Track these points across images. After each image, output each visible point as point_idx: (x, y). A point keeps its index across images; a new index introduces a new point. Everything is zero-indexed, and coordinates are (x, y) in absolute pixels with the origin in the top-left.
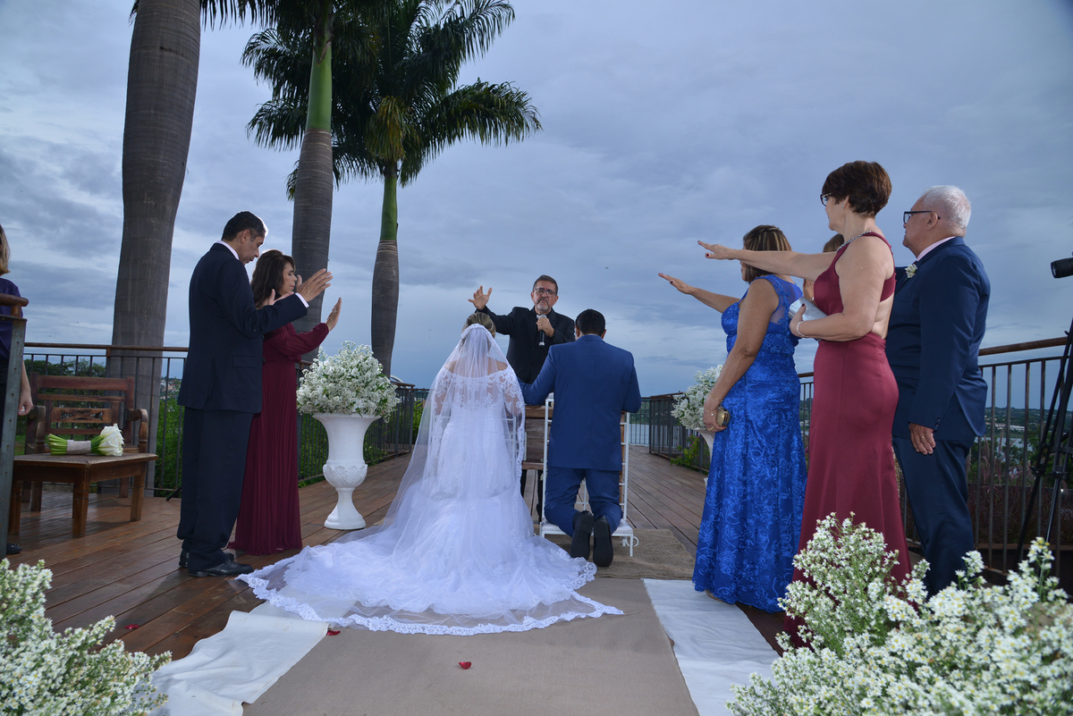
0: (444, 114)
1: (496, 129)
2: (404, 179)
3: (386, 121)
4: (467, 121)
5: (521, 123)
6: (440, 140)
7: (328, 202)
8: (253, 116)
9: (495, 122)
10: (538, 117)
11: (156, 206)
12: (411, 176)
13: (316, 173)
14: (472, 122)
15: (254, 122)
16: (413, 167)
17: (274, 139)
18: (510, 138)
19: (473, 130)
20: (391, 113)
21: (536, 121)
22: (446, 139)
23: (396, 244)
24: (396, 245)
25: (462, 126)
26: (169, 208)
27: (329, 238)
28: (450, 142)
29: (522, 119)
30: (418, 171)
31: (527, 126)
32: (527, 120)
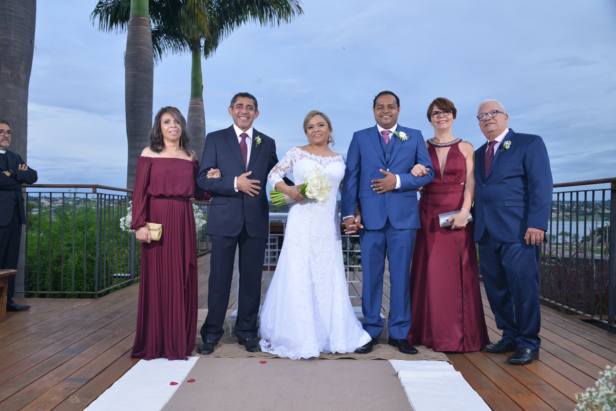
0: (233, 3)
1: (271, 16)
2: (207, 53)
3: (194, 10)
4: (249, 9)
5: (288, 9)
6: (231, 24)
7: (150, 71)
8: (94, 7)
9: (270, 10)
10: (301, 5)
11: (11, 74)
12: (211, 50)
13: (140, 49)
14: (253, 9)
15: (96, 11)
16: (212, 44)
17: (111, 25)
18: (281, 21)
19: (254, 14)
20: (197, 4)
21: (299, 8)
22: (235, 23)
23: (202, 100)
24: (203, 102)
25: (246, 13)
26: (23, 76)
27: (152, 97)
28: (238, 24)
29: (289, 7)
30: (216, 46)
31: (293, 12)
32: (293, 7)
